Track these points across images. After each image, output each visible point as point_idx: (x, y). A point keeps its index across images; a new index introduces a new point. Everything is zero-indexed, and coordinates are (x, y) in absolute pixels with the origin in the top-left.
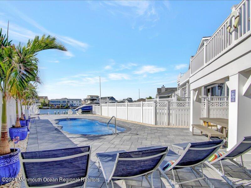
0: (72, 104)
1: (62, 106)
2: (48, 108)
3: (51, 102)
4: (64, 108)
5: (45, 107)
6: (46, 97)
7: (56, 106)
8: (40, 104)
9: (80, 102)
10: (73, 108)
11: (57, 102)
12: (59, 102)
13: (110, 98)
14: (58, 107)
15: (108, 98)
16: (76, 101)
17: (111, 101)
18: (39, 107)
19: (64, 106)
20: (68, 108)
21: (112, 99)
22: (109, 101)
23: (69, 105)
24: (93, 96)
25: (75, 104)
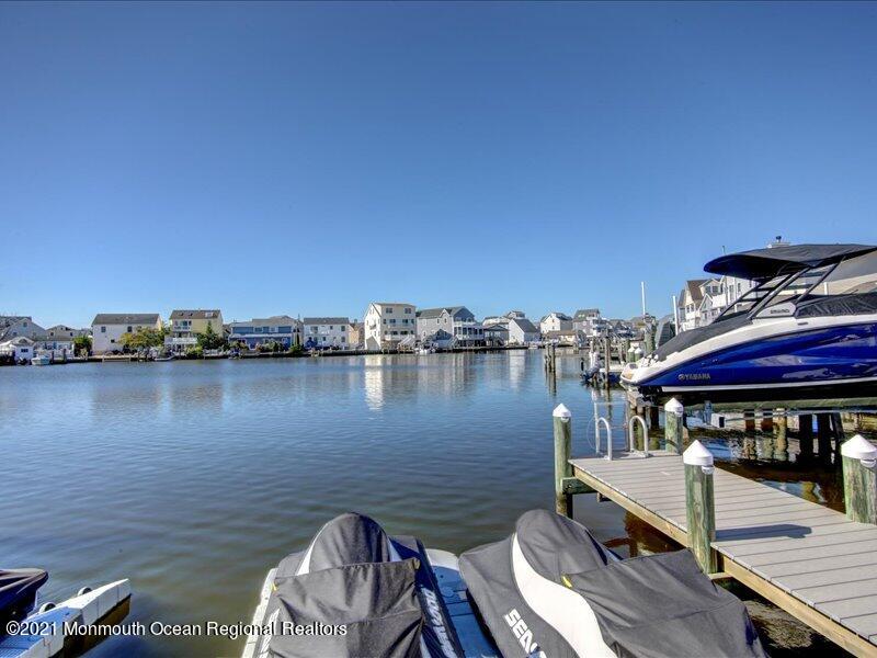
0: (316, 339)
1: (276, 348)
2: (225, 357)
3: (236, 329)
4: (287, 356)
5: (214, 353)
6: (216, 314)
7: (253, 346)
8: (194, 341)
9: (343, 329)
10: (323, 351)
11: (258, 330)
12: (266, 330)
13: (453, 313)
14: (263, 350)
15: (449, 311)
16: (328, 326)
17: (460, 324)
18: (190, 350)
19: (286, 347)
20: (300, 353)
21: (463, 314)
22: (451, 325)
23: (304, 340)
24: (393, 305)
25: (324, 339)
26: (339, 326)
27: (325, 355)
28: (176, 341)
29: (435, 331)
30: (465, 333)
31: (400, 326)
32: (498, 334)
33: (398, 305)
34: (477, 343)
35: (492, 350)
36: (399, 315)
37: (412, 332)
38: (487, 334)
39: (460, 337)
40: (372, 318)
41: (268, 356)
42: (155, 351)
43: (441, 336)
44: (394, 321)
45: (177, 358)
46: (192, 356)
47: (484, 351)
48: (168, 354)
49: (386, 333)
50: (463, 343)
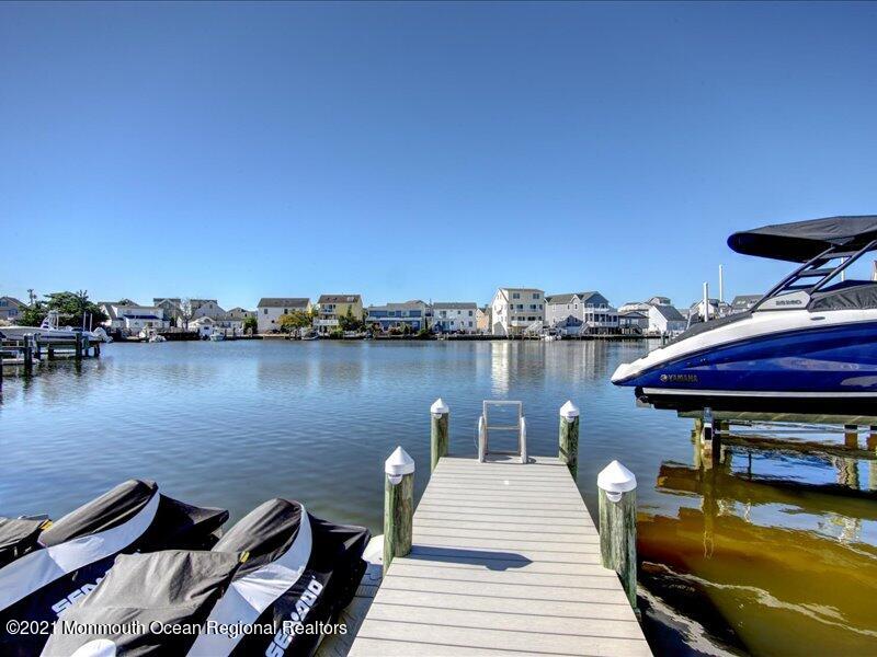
0: (444, 323)
1: (406, 330)
2: (361, 338)
3: (374, 312)
4: (416, 338)
5: (352, 334)
6: (356, 299)
7: (386, 329)
8: (336, 323)
9: (471, 314)
10: (448, 335)
11: (392, 314)
12: (398, 314)
13: (584, 299)
14: (394, 332)
15: (581, 296)
16: (456, 311)
17: (591, 311)
18: (332, 331)
19: (415, 330)
20: (428, 335)
21: (596, 300)
22: (582, 311)
23: (432, 324)
24: (520, 290)
25: (452, 323)
26: (467, 311)
27: (450, 339)
28: (323, 322)
29: (565, 318)
30: (596, 319)
31: (527, 312)
32: (635, 321)
33: (526, 290)
34: (612, 330)
35: (627, 338)
36: (527, 301)
37: (540, 319)
38: (623, 321)
39: (592, 324)
40: (500, 304)
41: (399, 338)
42: (303, 331)
43: (572, 322)
44: (522, 306)
45: (321, 338)
46: (334, 337)
47: (619, 339)
48: (313, 334)
49: (513, 318)
50: (595, 330)
